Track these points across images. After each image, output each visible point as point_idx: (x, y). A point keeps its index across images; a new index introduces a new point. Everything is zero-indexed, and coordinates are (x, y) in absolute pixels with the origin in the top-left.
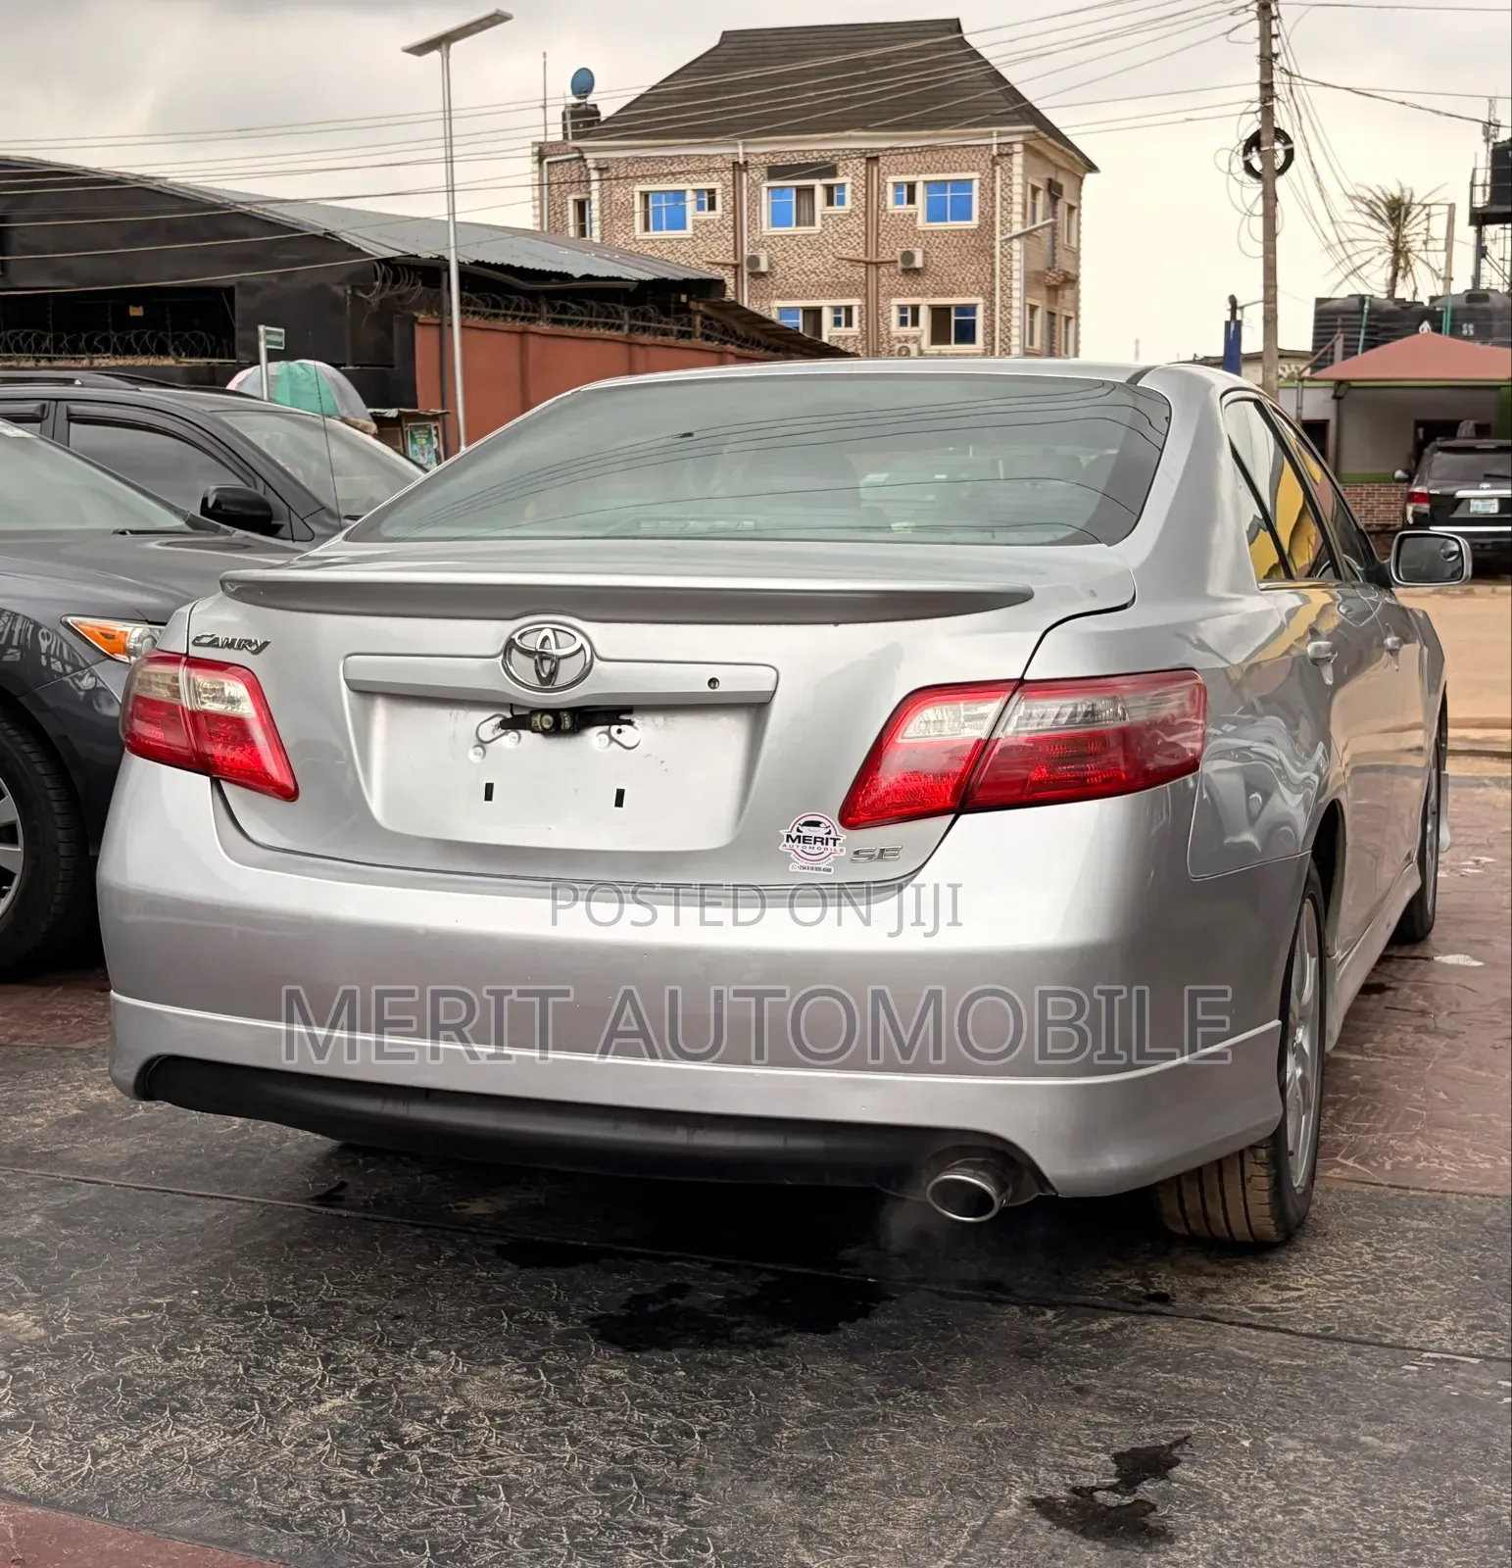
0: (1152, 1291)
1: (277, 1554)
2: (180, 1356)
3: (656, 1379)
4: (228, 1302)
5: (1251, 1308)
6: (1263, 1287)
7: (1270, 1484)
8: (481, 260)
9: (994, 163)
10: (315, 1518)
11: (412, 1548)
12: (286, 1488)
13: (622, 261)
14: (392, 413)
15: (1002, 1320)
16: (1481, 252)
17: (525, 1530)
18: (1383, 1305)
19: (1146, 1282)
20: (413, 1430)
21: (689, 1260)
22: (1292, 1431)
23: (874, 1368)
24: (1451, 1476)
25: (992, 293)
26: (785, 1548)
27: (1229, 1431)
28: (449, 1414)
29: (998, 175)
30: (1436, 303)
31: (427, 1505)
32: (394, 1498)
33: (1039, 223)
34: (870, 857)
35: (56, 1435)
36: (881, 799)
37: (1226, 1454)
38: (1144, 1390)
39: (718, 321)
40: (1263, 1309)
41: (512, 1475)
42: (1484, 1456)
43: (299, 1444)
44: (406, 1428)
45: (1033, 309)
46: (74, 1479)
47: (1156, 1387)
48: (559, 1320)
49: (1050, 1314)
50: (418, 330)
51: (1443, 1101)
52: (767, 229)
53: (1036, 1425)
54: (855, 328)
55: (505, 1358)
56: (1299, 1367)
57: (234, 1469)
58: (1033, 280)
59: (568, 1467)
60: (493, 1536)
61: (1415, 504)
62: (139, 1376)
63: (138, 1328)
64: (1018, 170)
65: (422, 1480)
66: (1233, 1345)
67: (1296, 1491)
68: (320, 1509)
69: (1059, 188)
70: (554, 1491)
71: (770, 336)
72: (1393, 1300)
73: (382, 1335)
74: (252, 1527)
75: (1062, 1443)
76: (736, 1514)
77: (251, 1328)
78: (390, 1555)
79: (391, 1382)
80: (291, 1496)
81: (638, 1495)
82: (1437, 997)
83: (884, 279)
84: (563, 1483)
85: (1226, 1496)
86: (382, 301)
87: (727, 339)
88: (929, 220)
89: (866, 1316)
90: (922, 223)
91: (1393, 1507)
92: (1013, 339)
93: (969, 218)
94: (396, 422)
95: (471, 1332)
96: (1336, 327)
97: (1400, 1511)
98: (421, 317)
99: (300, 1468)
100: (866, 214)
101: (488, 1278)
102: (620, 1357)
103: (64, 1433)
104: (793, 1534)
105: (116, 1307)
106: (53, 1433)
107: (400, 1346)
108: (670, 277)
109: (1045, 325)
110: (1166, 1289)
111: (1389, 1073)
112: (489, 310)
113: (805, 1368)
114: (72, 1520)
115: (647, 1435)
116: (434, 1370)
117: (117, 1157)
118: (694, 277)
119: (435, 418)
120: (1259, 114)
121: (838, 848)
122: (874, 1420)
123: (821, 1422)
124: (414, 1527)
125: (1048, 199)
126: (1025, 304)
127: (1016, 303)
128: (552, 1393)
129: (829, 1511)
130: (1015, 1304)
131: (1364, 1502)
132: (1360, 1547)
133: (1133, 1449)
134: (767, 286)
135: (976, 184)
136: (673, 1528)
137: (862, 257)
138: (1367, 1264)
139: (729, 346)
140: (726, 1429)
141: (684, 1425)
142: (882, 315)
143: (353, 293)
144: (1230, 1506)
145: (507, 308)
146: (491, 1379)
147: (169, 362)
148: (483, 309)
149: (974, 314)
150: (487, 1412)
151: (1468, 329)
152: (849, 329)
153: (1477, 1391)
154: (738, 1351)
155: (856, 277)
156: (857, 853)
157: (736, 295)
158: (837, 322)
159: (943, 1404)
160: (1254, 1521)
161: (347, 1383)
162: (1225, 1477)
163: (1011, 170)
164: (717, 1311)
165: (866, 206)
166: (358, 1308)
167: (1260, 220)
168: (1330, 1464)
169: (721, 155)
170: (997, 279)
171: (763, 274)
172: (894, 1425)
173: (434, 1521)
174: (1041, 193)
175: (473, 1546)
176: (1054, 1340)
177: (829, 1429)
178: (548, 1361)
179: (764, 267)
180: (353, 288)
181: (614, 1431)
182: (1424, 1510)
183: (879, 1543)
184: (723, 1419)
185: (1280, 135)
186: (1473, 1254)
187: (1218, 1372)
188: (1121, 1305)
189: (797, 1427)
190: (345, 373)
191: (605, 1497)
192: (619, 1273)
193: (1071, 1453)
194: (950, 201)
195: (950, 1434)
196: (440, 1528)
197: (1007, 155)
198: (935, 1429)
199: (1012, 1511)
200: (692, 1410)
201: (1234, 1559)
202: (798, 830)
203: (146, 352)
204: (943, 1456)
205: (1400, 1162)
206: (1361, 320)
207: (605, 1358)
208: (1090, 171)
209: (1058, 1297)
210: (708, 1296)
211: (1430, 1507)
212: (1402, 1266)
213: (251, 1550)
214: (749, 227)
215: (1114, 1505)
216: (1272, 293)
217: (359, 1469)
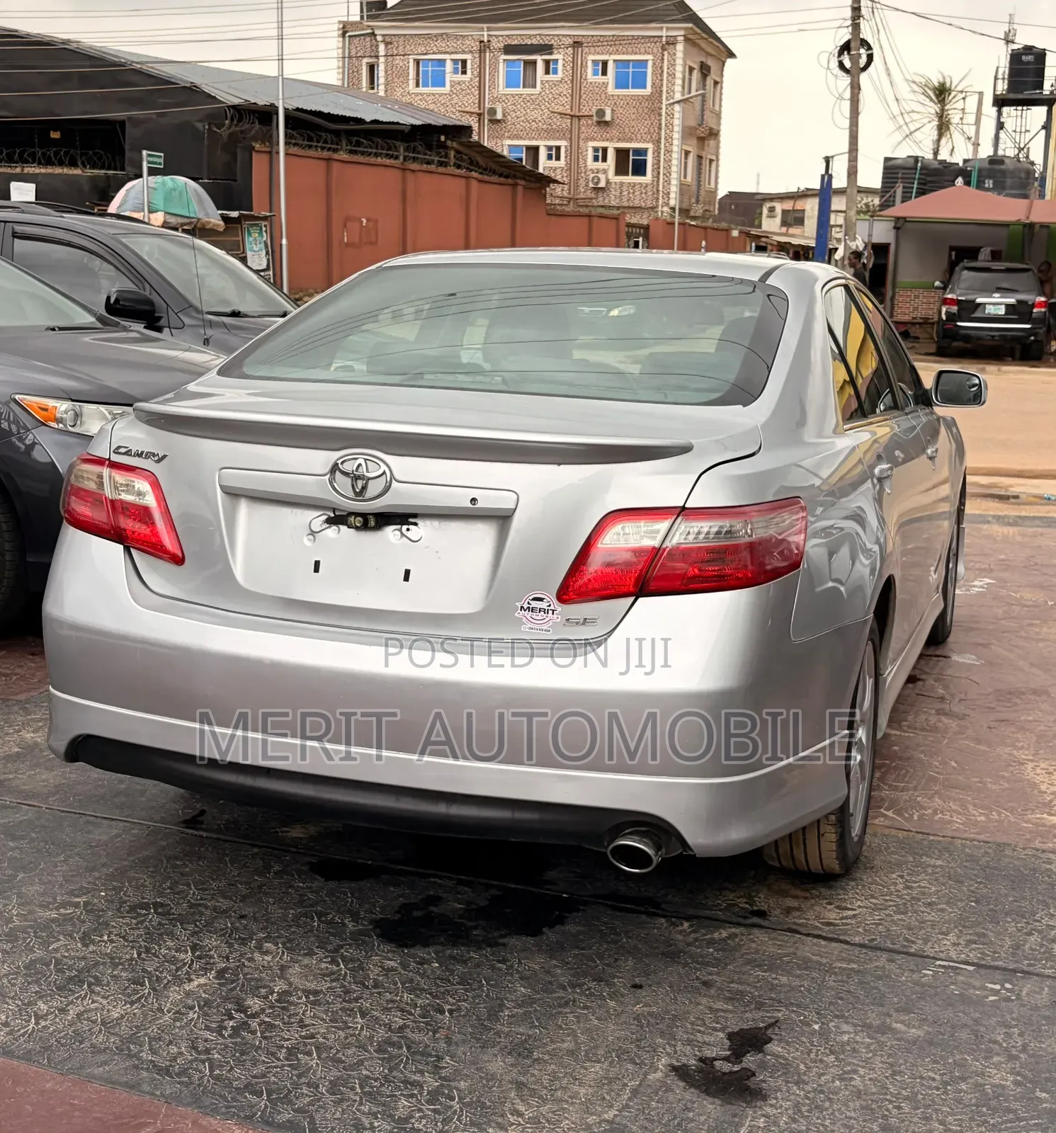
0: (755, 908)
1: (162, 1095)
2: (93, 942)
3: (419, 969)
4: (125, 902)
5: (820, 923)
6: (829, 907)
7: (832, 1058)
8: (300, 107)
9: (663, 49)
10: (188, 1069)
11: (254, 1093)
12: (168, 1045)
13: (400, 110)
14: (235, 214)
15: (654, 928)
16: (1000, 126)
17: (331, 1082)
18: (910, 923)
19: (751, 901)
20: (254, 1004)
21: (441, 877)
22: (847, 1018)
23: (567, 963)
24: (952, 1054)
25: (659, 141)
26: (506, 1099)
27: (805, 1017)
28: (278, 992)
29: (666, 57)
30: (967, 164)
31: (264, 1061)
32: (242, 1054)
33: (693, 93)
34: (577, 623)
35: (10, 1001)
36: (586, 584)
37: (803, 1035)
38: (748, 985)
39: (466, 155)
40: (829, 924)
41: (321, 1040)
42: (975, 1040)
43: (177, 1012)
44: (249, 1002)
45: (687, 153)
46: (23, 1035)
47: (756, 983)
48: (353, 921)
49: (686, 925)
50: (254, 153)
51: (954, 767)
52: (502, 89)
53: (675, 1010)
54: (562, 162)
55: (316, 950)
56: (852, 969)
57: (132, 1030)
58: (688, 132)
59: (359, 1035)
60: (309, 1086)
61: (947, 306)
62: (66, 957)
63: (64, 920)
64: (680, 55)
65: (260, 1042)
66: (808, 952)
67: (849, 1064)
68: (191, 1062)
69: (708, 69)
70: (350, 1052)
71: (502, 166)
72: (917, 920)
73: (232, 931)
74: (145, 1074)
75: (692, 1023)
76: (473, 1073)
77: (142, 922)
78: (239, 1097)
79: (238, 967)
80: (172, 1051)
81: (407, 1057)
82: (951, 687)
83: (583, 128)
84: (356, 1047)
85: (802, 1066)
86: (231, 135)
87: (472, 168)
88: (616, 88)
89: (562, 924)
90: (611, 89)
91: (913, 1077)
92: (672, 174)
93: (645, 87)
94: (237, 221)
95: (292, 930)
96: (897, 178)
97: (918, 1080)
98: (257, 146)
99: (177, 1030)
100: (572, 81)
101: (303, 888)
102: (394, 951)
103: (15, 1000)
104: (511, 1088)
105: (49, 903)
106: (7, 1000)
107: (244, 939)
108: (433, 123)
109: (695, 164)
110: (765, 908)
111: (918, 745)
112: (306, 143)
113: (520, 963)
114: (22, 1066)
115: (413, 1011)
116: (268, 958)
117: (45, 786)
118: (451, 124)
119: (265, 218)
120: (850, 28)
121: (555, 616)
122: (567, 1004)
123: (531, 1005)
124: (255, 1077)
125: (700, 75)
126: (682, 149)
127: (675, 149)
128: (348, 977)
129: (536, 1072)
130: (664, 916)
131: (894, 1073)
132: (890, 1106)
133: (741, 1030)
134: (502, 129)
135: (650, 64)
136: (431, 1082)
137: (569, 112)
138: (899, 891)
139: (473, 173)
140: (466, 1008)
141: (438, 1005)
142: (582, 153)
143: (210, 128)
144: (805, 1074)
145: (318, 142)
146: (306, 966)
147: (78, 172)
148: (301, 142)
149: (646, 155)
150: (304, 991)
151: (989, 183)
152: (557, 162)
153: (971, 991)
154: (474, 948)
155: (564, 125)
156: (568, 620)
157: (479, 138)
158: (550, 157)
159: (614, 993)
160: (820, 1085)
161: (208, 966)
162: (802, 1052)
163: (675, 54)
164: (460, 917)
165: (573, 76)
166: (215, 909)
167: (848, 103)
168: (872, 1044)
169: (472, 36)
170: (663, 131)
171: (499, 121)
172: (580, 1007)
173: (269, 1072)
174: (696, 71)
175: (296, 1093)
176: (689, 944)
177: (536, 1010)
178: (345, 953)
179: (499, 116)
180: (209, 124)
181: (391, 1008)
182: (934, 1079)
183: (570, 1097)
184: (464, 1001)
185: (864, 43)
186: (971, 885)
187: (798, 972)
188: (735, 919)
189: (515, 1008)
190: (203, 185)
191: (384, 1058)
192: (394, 886)
193: (699, 1031)
194: (631, 76)
195: (618, 1015)
196: (273, 1078)
197: (673, 44)
198: (608, 1012)
199: (659, 1075)
200: (444, 993)
201: (806, 1114)
202: (529, 603)
203: (61, 164)
204: (613, 1032)
205: (924, 814)
206: (915, 174)
207: (384, 951)
208: (730, 57)
209: (691, 912)
210: (453, 906)
211: (937, 1077)
212: (924, 894)
213: (144, 1092)
214: (489, 87)
215: (727, 1071)
216: (855, 154)
217: (217, 1032)
